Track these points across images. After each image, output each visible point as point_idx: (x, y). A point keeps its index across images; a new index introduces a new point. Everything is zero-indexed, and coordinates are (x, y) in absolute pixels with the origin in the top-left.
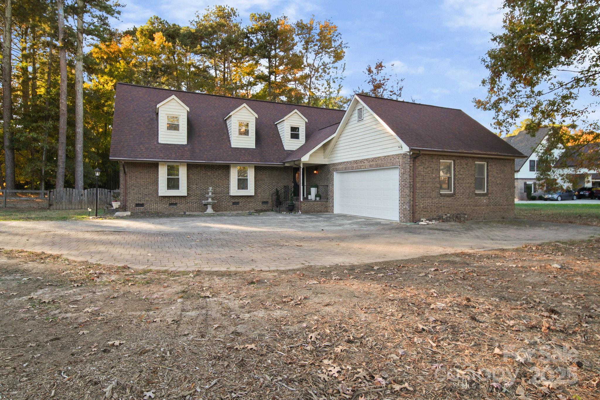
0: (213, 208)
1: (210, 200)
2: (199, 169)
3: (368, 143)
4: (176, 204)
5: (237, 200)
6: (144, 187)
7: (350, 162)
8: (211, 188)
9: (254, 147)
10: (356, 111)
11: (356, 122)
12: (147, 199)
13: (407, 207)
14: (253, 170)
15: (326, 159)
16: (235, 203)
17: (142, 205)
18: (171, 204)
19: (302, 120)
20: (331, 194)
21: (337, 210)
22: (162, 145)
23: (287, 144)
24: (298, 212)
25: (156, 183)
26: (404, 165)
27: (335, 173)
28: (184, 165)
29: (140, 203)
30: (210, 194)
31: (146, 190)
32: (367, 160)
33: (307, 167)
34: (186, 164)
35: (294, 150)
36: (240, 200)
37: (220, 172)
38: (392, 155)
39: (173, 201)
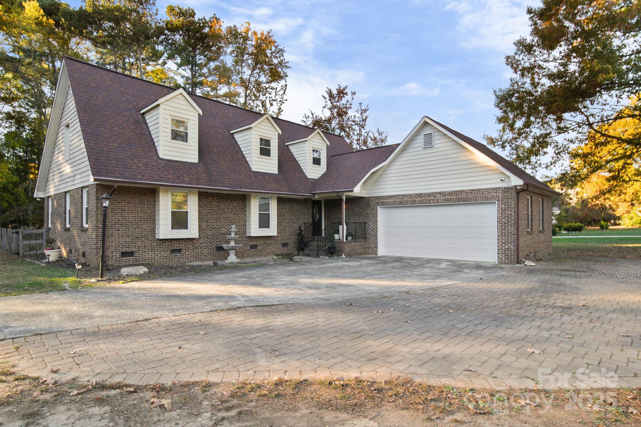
0: (237, 255)
1: (232, 244)
2: (210, 199)
3: (443, 173)
4: (180, 251)
5: (254, 243)
6: (134, 226)
7: (410, 196)
8: (234, 226)
9: (277, 173)
10: (422, 137)
11: (421, 149)
12: (139, 244)
13: (512, 247)
14: (276, 202)
15: (365, 191)
16: (254, 247)
17: (131, 254)
18: (173, 251)
19: (324, 143)
20: (372, 233)
21: (381, 252)
22: (166, 162)
23: (310, 170)
24: (342, 255)
25: (152, 219)
26: (505, 200)
27: (378, 207)
28: (194, 193)
29: (127, 250)
30: (233, 235)
31: (138, 230)
32: (440, 193)
33: (325, 200)
34: (197, 190)
35: (317, 178)
36: (258, 243)
37: (235, 204)
38: (485, 189)
39: (176, 246)
